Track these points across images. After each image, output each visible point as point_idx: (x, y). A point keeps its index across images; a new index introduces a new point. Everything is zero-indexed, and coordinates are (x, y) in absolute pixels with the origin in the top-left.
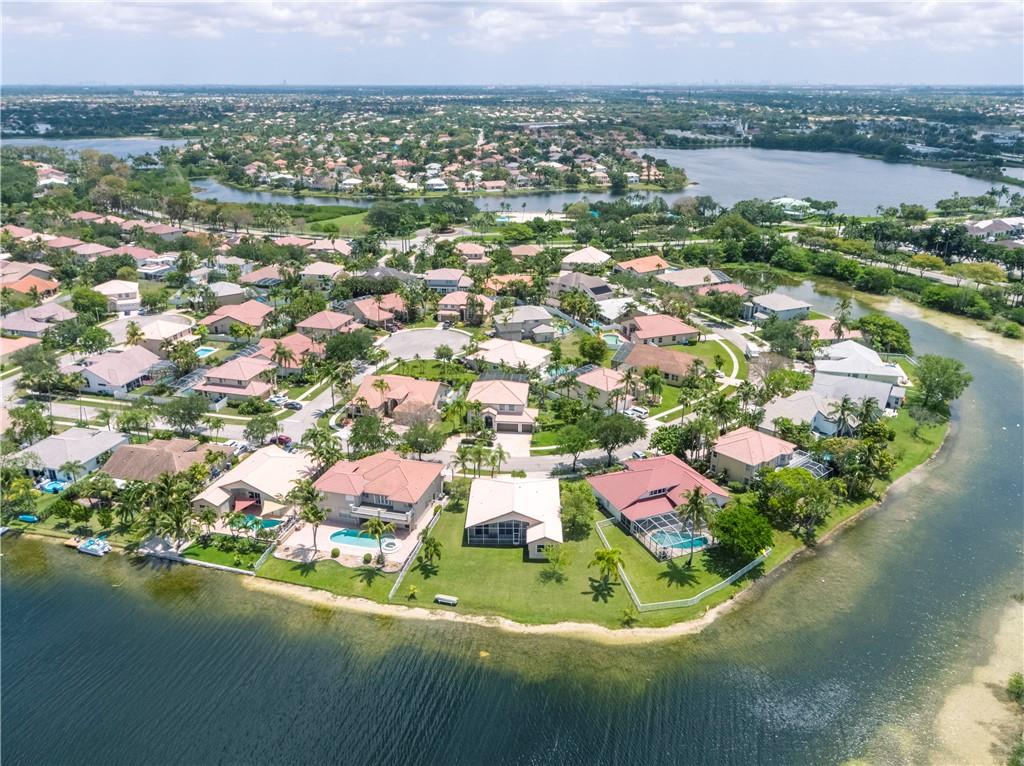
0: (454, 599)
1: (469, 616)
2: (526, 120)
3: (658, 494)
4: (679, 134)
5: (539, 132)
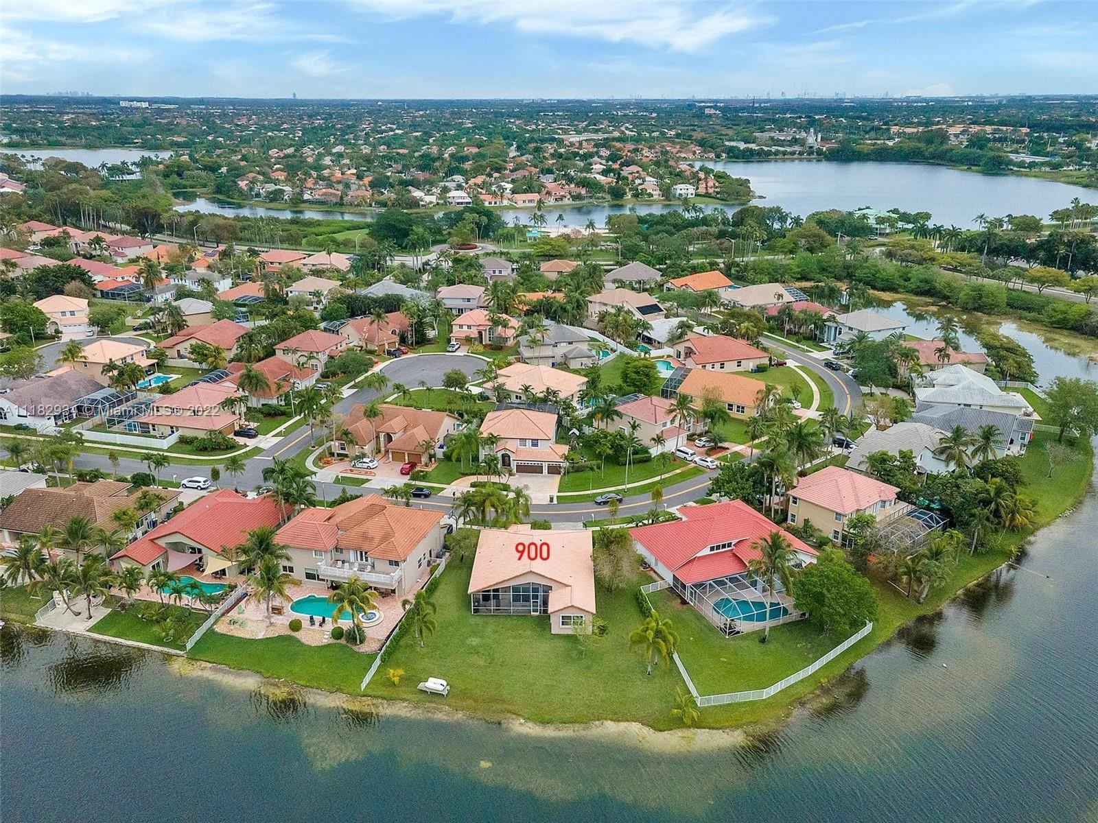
2: (566, 132)
3: (721, 550)
4: (742, 146)
5: (580, 143)
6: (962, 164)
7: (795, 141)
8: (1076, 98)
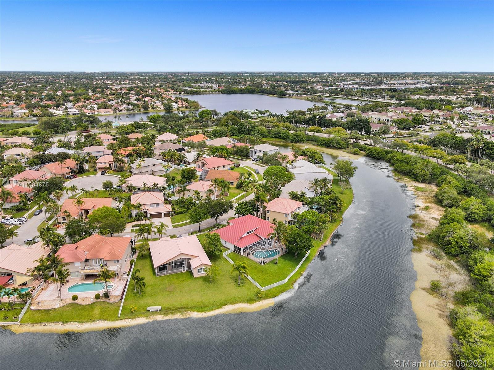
0: (159, 308)
1: (171, 315)
2: (112, 85)
3: (250, 233)
4: (189, 89)
5: (121, 89)
6: (270, 94)
7: (208, 87)
8: (296, 73)
